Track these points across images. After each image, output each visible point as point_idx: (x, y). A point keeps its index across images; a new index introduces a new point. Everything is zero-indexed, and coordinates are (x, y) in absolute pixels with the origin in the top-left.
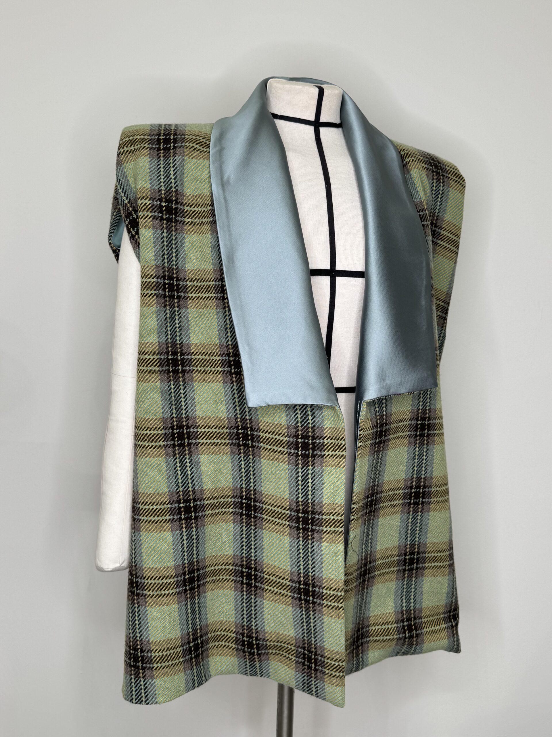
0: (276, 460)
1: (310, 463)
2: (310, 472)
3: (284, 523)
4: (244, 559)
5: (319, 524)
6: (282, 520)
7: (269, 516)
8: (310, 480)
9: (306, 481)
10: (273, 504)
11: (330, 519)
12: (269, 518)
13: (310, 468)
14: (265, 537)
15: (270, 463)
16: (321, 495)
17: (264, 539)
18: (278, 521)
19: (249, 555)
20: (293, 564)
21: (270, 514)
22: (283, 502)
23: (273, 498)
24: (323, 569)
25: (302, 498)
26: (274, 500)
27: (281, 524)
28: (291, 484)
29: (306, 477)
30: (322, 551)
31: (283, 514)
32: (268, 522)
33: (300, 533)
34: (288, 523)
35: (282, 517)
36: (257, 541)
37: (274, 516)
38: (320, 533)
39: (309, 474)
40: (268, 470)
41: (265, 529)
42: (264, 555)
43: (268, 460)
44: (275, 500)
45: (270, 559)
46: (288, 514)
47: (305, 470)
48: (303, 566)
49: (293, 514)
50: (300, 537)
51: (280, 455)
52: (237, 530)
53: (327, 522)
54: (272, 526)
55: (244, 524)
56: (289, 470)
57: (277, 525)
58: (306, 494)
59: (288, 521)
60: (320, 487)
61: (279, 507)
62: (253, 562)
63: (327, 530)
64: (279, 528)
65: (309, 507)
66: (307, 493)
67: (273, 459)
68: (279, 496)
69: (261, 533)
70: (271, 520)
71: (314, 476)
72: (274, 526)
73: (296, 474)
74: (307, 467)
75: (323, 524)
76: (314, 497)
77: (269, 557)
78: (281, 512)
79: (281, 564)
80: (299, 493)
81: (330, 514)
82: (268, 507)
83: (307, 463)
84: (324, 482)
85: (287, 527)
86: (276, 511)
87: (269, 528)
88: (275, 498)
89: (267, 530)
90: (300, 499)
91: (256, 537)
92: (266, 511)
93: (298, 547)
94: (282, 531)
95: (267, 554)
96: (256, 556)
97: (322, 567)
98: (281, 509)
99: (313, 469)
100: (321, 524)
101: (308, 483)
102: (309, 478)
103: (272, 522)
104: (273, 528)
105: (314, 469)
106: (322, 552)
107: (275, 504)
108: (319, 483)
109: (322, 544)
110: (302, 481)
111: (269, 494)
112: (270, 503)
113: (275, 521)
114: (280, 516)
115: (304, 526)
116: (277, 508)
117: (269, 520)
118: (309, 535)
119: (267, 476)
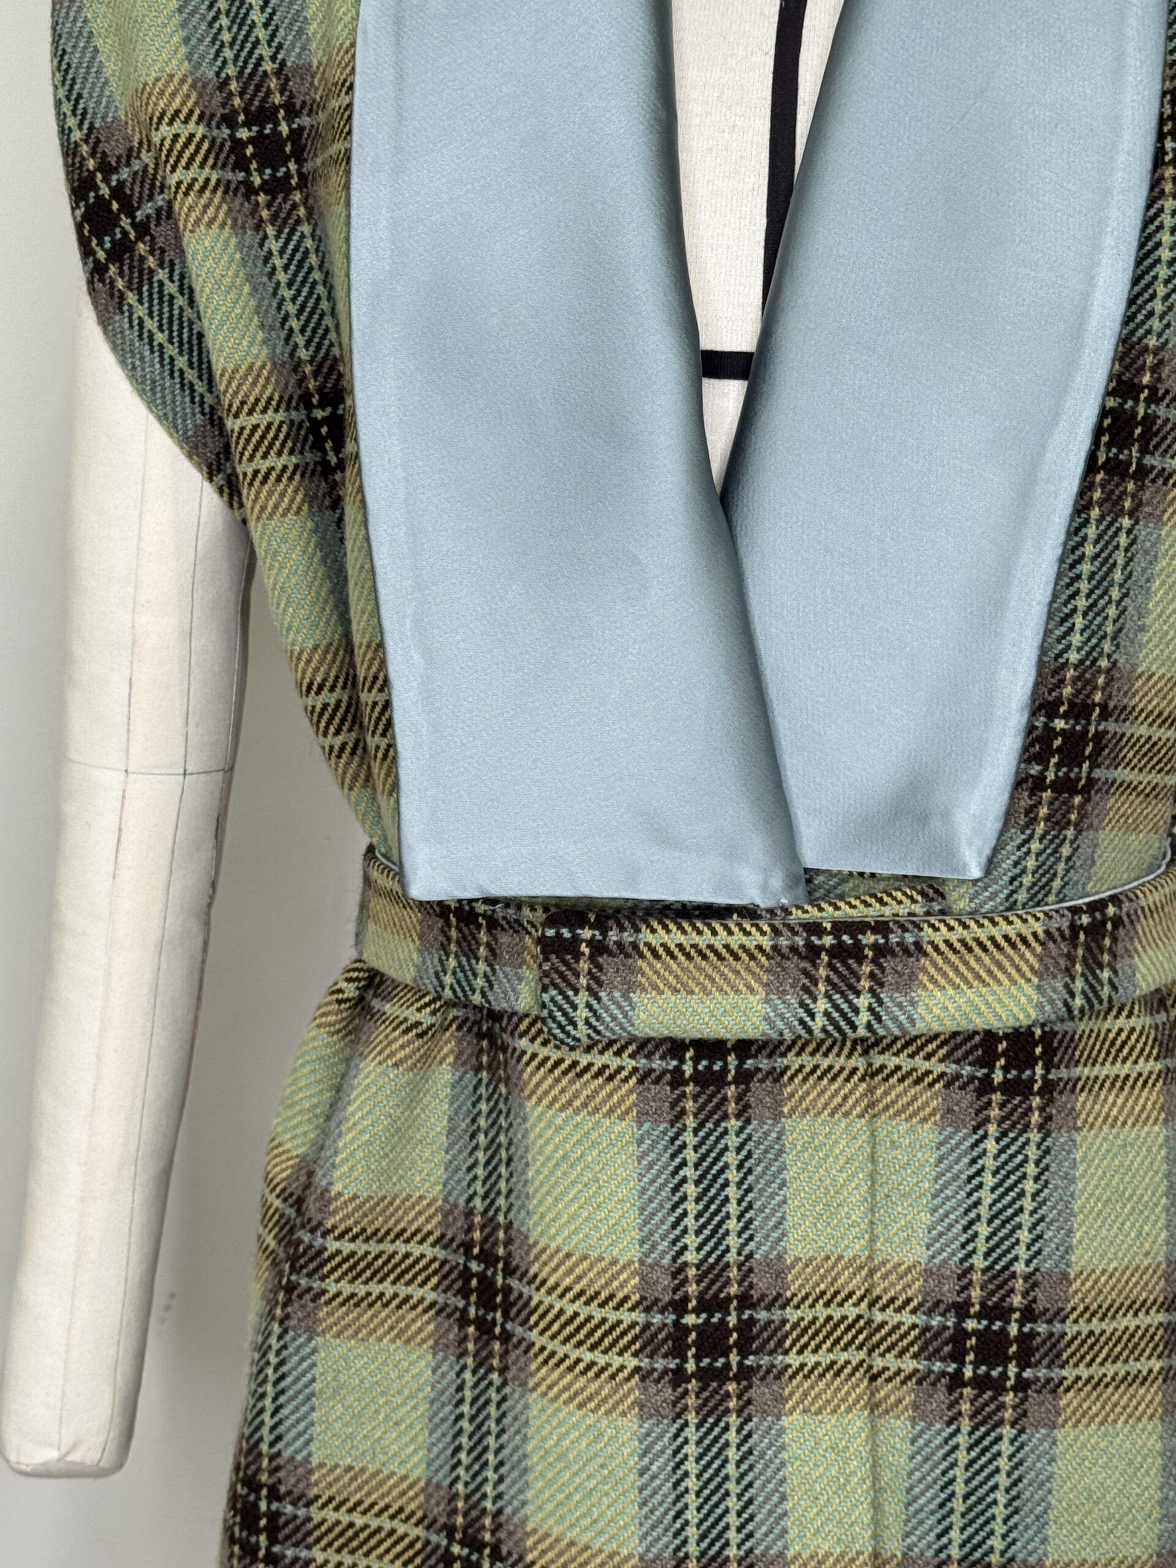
0: (585, 1105)
1: (732, 1107)
2: (732, 1141)
3: (617, 1361)
4: (460, 1504)
5: (772, 1344)
6: (605, 1352)
7: (553, 1337)
8: (733, 1175)
9: (716, 1177)
10: (568, 1289)
11: (815, 1319)
12: (550, 1347)
13: (733, 1124)
14: (534, 1424)
15: (559, 1121)
16: (776, 1227)
17: (530, 1432)
18: (588, 1357)
19: (478, 1489)
20: (653, 1527)
21: (556, 1327)
22: (614, 1278)
23: (568, 1263)
24: (788, 1522)
25: (699, 1249)
26: (570, 1271)
27: (603, 1370)
28: (651, 1200)
29: (713, 1163)
30: (783, 1447)
31: (613, 1328)
32: (546, 1362)
33: (686, 1392)
34: (633, 1363)
35: (607, 1342)
36: (505, 1438)
37: (572, 1336)
38: (778, 1378)
39: (726, 1148)
40: (551, 1147)
41: (534, 1389)
42: (529, 1494)
43: (550, 1105)
44: (578, 1271)
45: (551, 1514)
46: (633, 1325)
47: (708, 1135)
48: (698, 1526)
49: (657, 1319)
50: (685, 1409)
51: (601, 1087)
52: (444, 1382)
53: (805, 1330)
54: (562, 1377)
55: (470, 1361)
56: (640, 1142)
57: (583, 1373)
58: (714, 1231)
59: (636, 1354)
60: (772, 1196)
61: (592, 1299)
62: (488, 1521)
63: (802, 1366)
64: (593, 1387)
65: (728, 1282)
66: (719, 1225)
67: (569, 1103)
68: (594, 1255)
69: (520, 1406)
70: (560, 1354)
71: (749, 1155)
72: (569, 1377)
73: (673, 1156)
74: (717, 1124)
75: (788, 1343)
76: (751, 1238)
77: (549, 1507)
78: (604, 1321)
79: (600, 1533)
80: (685, 1231)
81: (816, 1300)
82: (547, 1301)
83: (717, 1107)
84: (786, 1175)
85: (628, 1379)
86: (582, 1318)
87: (550, 1388)
88: (576, 1265)
89: (545, 1394)
90: (690, 1257)
91: (505, 1421)
92: (543, 1316)
93: (676, 1453)
94: (604, 1400)
95: (541, 1491)
96: (499, 1496)
97: (785, 1514)
98: (602, 1305)
99: (741, 1130)
100: (781, 1342)
101: (726, 1184)
102: (726, 1166)
103: (562, 1361)
104: (566, 1388)
105: (748, 1131)
106: (784, 1455)
107: (577, 1288)
108: (768, 1184)
109: (785, 1421)
110: (697, 1183)
111: (553, 1246)
112: (557, 1285)
113: (574, 1356)
114: (599, 1333)
115: (706, 1361)
116: (587, 1303)
117: (553, 1354)
118: (728, 1395)
119: (546, 1171)
